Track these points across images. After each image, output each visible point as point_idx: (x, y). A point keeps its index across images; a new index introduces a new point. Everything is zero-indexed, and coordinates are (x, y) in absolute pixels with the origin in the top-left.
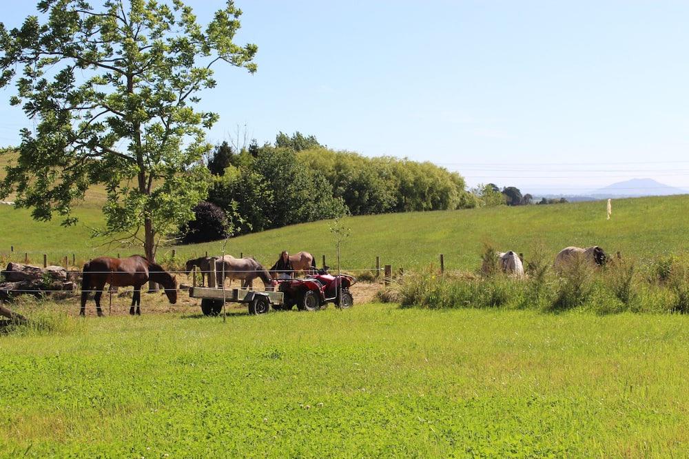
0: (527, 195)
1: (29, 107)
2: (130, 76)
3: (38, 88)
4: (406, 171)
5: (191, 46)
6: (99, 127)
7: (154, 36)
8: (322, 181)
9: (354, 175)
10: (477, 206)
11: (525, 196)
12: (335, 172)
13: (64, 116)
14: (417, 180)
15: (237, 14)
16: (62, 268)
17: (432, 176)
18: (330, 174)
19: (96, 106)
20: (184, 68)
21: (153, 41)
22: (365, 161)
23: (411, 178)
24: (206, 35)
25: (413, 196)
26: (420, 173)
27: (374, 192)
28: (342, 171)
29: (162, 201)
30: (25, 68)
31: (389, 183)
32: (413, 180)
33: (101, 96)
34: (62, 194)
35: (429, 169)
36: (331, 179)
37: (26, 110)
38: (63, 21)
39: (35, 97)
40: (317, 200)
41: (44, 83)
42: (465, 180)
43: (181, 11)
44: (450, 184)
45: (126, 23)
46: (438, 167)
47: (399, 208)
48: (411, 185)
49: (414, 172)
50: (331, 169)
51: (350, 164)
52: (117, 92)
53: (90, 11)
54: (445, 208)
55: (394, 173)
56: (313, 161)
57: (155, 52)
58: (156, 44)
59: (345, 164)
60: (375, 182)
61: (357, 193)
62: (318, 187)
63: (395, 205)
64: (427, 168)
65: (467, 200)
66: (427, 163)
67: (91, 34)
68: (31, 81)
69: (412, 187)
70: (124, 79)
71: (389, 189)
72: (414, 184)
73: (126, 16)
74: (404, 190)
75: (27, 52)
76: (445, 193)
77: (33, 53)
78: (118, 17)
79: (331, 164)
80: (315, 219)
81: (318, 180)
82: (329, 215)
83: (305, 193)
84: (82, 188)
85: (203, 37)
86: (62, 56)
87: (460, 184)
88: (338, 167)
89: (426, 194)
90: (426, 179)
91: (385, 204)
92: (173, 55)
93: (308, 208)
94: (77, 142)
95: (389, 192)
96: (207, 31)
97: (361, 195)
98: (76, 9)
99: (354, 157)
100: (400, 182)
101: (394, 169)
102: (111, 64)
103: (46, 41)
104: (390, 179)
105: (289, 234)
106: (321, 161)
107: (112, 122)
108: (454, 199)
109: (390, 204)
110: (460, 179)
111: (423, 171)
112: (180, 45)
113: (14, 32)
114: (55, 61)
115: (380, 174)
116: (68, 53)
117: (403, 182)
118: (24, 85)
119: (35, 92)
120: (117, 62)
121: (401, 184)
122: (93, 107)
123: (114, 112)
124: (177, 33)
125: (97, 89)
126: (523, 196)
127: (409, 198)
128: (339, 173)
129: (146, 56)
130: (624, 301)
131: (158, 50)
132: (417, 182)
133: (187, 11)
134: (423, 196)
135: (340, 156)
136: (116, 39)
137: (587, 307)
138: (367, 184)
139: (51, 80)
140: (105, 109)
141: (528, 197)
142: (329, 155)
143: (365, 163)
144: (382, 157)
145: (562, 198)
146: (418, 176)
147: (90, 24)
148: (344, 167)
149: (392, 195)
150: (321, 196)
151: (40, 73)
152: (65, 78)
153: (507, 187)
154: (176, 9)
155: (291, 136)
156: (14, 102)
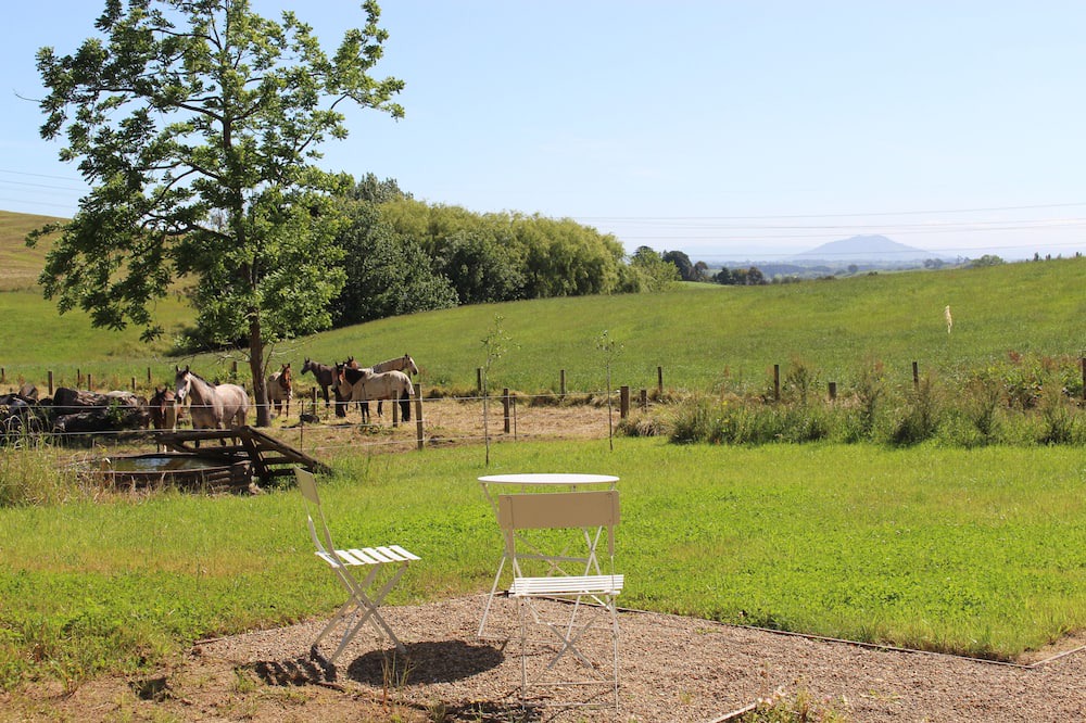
0: (700, 263)
1: (85, 167)
2: (226, 122)
3: (98, 141)
4: (538, 233)
5: (311, 79)
6: (182, 194)
7: (259, 65)
8: (415, 251)
9: (459, 240)
10: (643, 287)
11: (696, 266)
12: (431, 236)
13: (135, 180)
14: (554, 247)
15: (382, 36)
16: (130, 394)
17: (577, 242)
18: (423, 239)
19: (178, 163)
20: (300, 110)
21: (261, 74)
22: (473, 217)
23: (546, 244)
24: (334, 64)
25: (548, 272)
26: (559, 237)
27: (491, 266)
28: (440, 235)
29: (283, 299)
30: (79, 110)
31: (513, 252)
32: (548, 247)
33: (185, 150)
34: (134, 289)
35: (570, 230)
36: (426, 247)
37: (82, 171)
38: (132, 45)
39: (94, 152)
40: (408, 280)
41: (107, 133)
42: (623, 246)
43: (293, 31)
44: (602, 252)
45: (219, 47)
46: (584, 227)
47: (529, 291)
48: (545, 255)
49: (549, 235)
50: (424, 231)
51: (453, 223)
52: (208, 143)
53: (171, 30)
54: (595, 292)
55: (519, 238)
56: (396, 220)
57: (268, 88)
58: (267, 79)
59: (445, 224)
60: (492, 251)
61: (465, 267)
62: (409, 260)
63: (522, 285)
64: (569, 229)
65: (626, 276)
66: (565, 221)
67: (169, 63)
68: (87, 130)
69: (547, 259)
70: (217, 126)
71: (512, 261)
72: (551, 253)
73: (220, 37)
74: (535, 263)
75: (81, 89)
76: (595, 267)
77: (89, 90)
78: (209, 38)
79: (423, 224)
80: (407, 310)
81: (408, 249)
82: (427, 303)
83: (392, 270)
84: (164, 280)
85: (330, 67)
86: (133, 94)
87: (617, 252)
88: (434, 229)
89: (568, 269)
90: (569, 247)
91: (508, 285)
92: (287, 92)
93: (397, 291)
94: (151, 215)
95: (513, 266)
96: (335, 59)
97: (472, 273)
98: (151, 26)
99: (459, 214)
100: (528, 251)
101: (520, 231)
102: (200, 105)
103: (110, 73)
104: (513, 247)
105: (379, 333)
106: (408, 219)
107: (199, 186)
108: (610, 276)
109: (515, 285)
110: (617, 244)
111: (563, 234)
112: (297, 78)
113: (67, 61)
114: (120, 101)
115: (499, 240)
116: (142, 89)
117: (534, 251)
118: (77, 133)
119: (93, 145)
120: (210, 103)
121: (530, 254)
122: (174, 165)
123: (203, 172)
124: (289, 60)
125: (180, 140)
126: (694, 265)
127: (542, 273)
128: (436, 237)
129: (253, 95)
130: (985, 432)
131: (269, 87)
132: (555, 250)
133: (304, 30)
134: (562, 270)
135: (434, 212)
136: (205, 70)
137: (938, 440)
138: (480, 254)
139: (116, 128)
140: (190, 168)
141: (701, 266)
142: (420, 210)
143: (474, 221)
144: (500, 215)
145: (752, 268)
146: (556, 241)
147: (169, 48)
148: (444, 230)
149: (517, 270)
150: (415, 272)
151: (100, 119)
152: (139, 124)
153: (668, 251)
154: (287, 26)
155: (357, 180)
156: (65, 156)
